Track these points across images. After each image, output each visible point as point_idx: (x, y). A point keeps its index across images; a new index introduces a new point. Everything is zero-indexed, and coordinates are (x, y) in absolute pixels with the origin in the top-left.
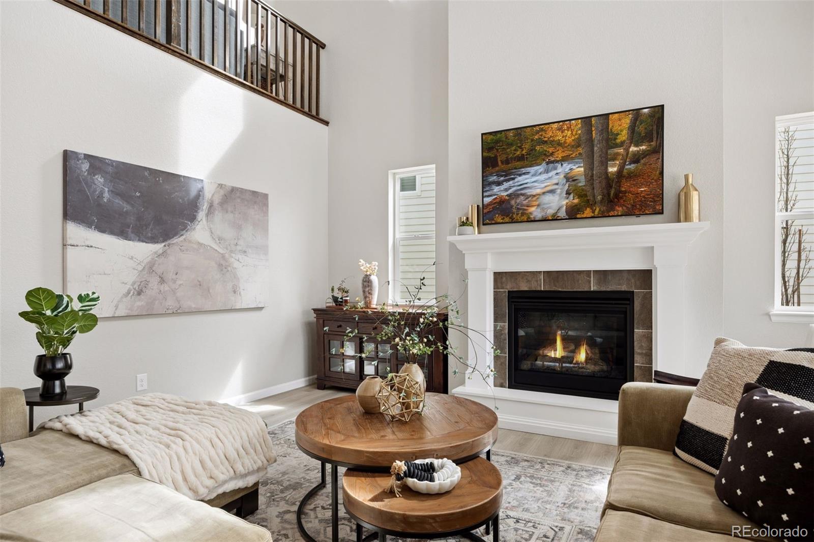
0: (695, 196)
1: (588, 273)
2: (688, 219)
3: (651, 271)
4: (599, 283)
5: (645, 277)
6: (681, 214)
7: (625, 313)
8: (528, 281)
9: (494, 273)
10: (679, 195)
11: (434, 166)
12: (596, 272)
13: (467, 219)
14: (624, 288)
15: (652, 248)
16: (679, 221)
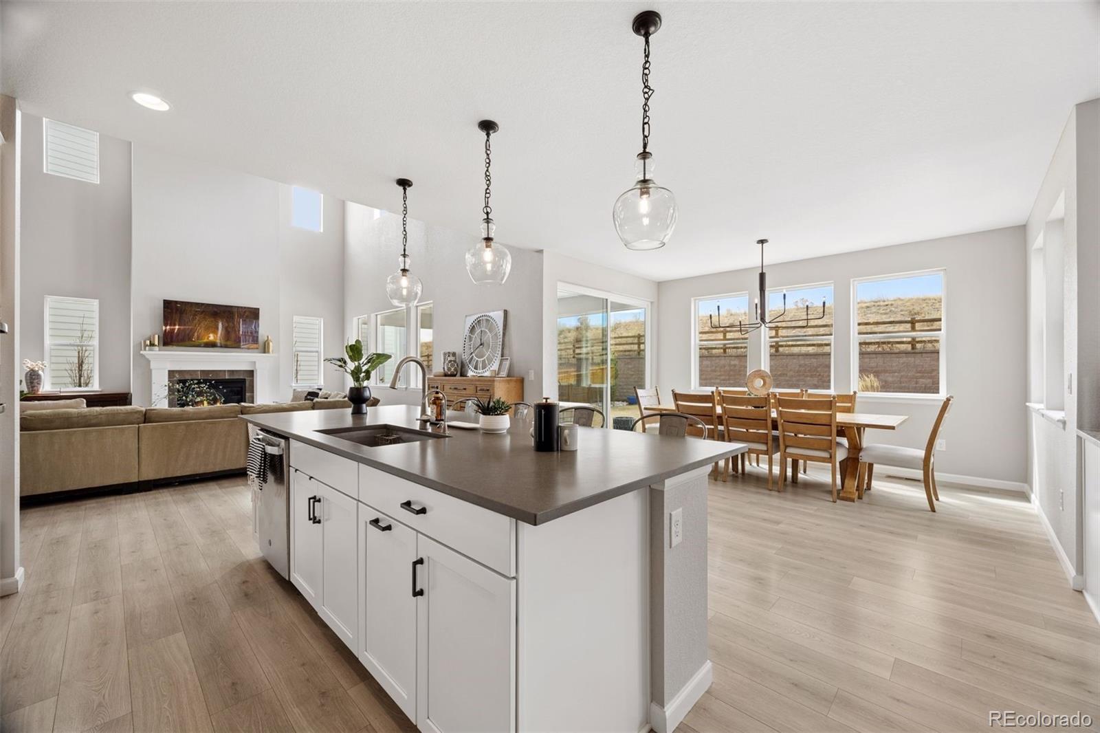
0: (271, 344)
1: (225, 371)
2: (268, 352)
3: (252, 371)
4: (230, 375)
5: (251, 373)
6: (265, 349)
7: (242, 388)
8: (191, 375)
9: (169, 371)
10: (265, 343)
11: (98, 300)
12: (229, 371)
13: (150, 342)
14: (242, 377)
15: (255, 362)
16: (264, 352)
